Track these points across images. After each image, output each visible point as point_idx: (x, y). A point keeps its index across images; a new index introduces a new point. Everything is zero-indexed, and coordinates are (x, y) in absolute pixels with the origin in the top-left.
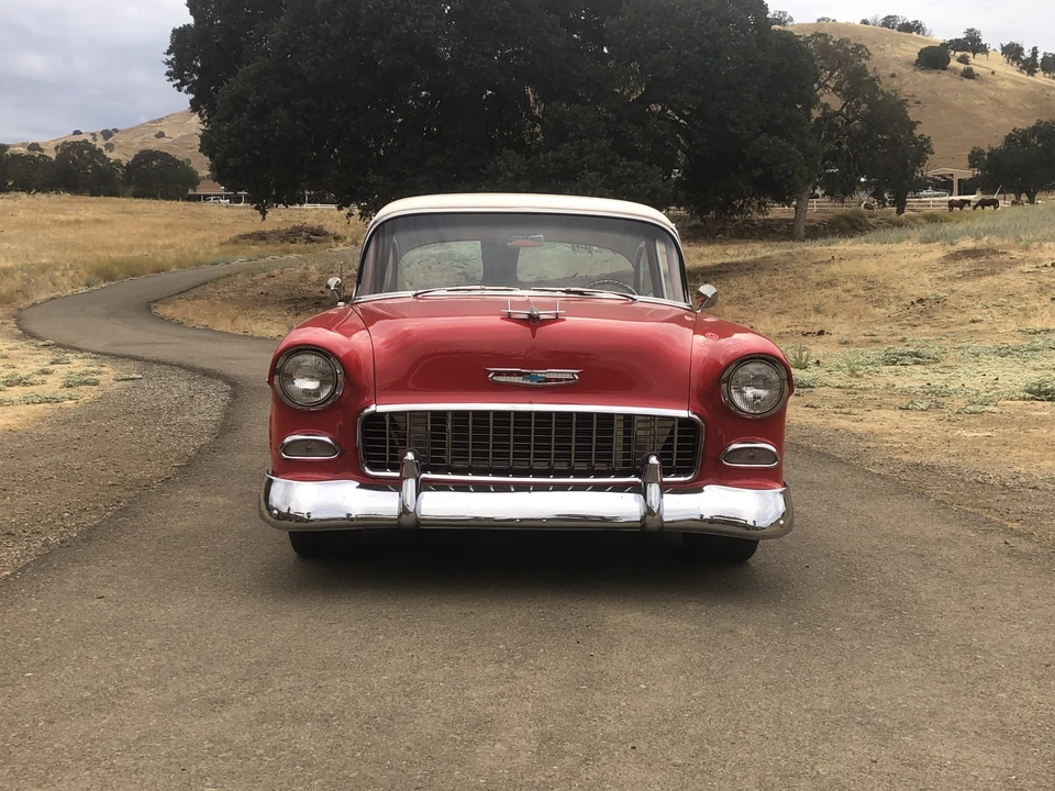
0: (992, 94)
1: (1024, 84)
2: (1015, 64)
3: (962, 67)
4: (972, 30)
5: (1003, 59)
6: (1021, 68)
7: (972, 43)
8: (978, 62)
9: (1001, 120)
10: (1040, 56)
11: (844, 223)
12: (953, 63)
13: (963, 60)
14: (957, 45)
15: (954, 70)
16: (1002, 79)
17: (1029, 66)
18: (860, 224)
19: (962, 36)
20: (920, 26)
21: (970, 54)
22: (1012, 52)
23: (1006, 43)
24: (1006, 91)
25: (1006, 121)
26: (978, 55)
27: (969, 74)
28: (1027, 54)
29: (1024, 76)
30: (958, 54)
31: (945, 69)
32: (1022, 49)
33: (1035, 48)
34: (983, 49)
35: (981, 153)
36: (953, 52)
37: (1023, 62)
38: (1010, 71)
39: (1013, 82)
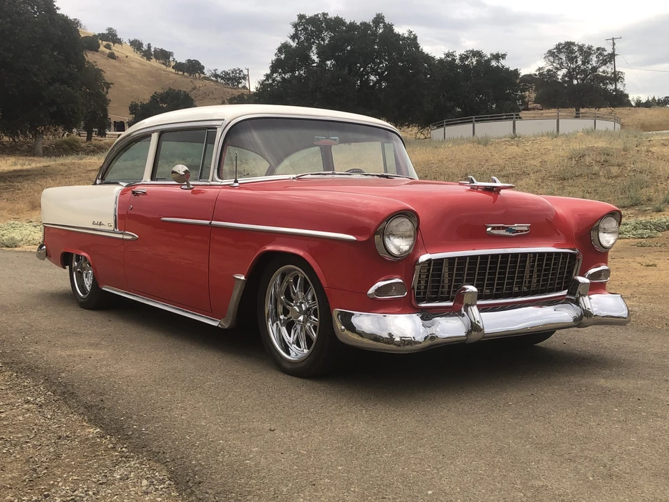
0: (128, 70)
1: (146, 65)
2: (139, 53)
3: (108, 51)
4: (111, 29)
5: (131, 49)
6: (143, 56)
7: (111, 37)
8: (116, 48)
9: (135, 86)
10: (153, 50)
11: (65, 146)
12: (102, 48)
13: (108, 47)
14: (103, 37)
15: (103, 53)
16: (133, 61)
17: (147, 54)
18: (76, 146)
19: (106, 32)
20: (78, 22)
21: (112, 44)
22: (136, 45)
23: (132, 39)
24: (135, 68)
25: (137, 87)
26: (116, 45)
27: (112, 56)
28: (145, 47)
29: (144, 60)
30: (104, 43)
31: (97, 51)
32: (142, 44)
33: (149, 44)
34: (119, 41)
35: (136, 105)
36: (100, 41)
37: (143, 52)
38: (137, 56)
39: (139, 63)
